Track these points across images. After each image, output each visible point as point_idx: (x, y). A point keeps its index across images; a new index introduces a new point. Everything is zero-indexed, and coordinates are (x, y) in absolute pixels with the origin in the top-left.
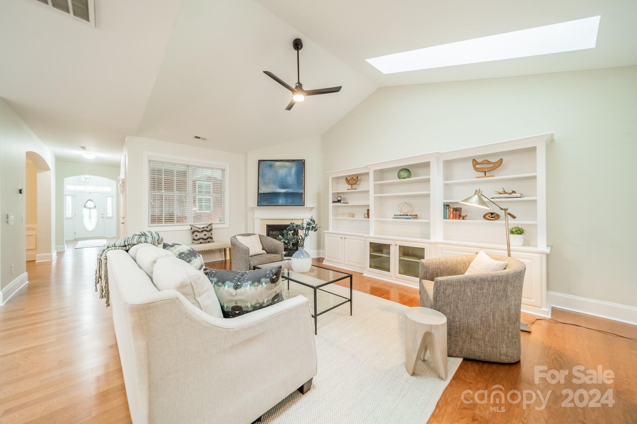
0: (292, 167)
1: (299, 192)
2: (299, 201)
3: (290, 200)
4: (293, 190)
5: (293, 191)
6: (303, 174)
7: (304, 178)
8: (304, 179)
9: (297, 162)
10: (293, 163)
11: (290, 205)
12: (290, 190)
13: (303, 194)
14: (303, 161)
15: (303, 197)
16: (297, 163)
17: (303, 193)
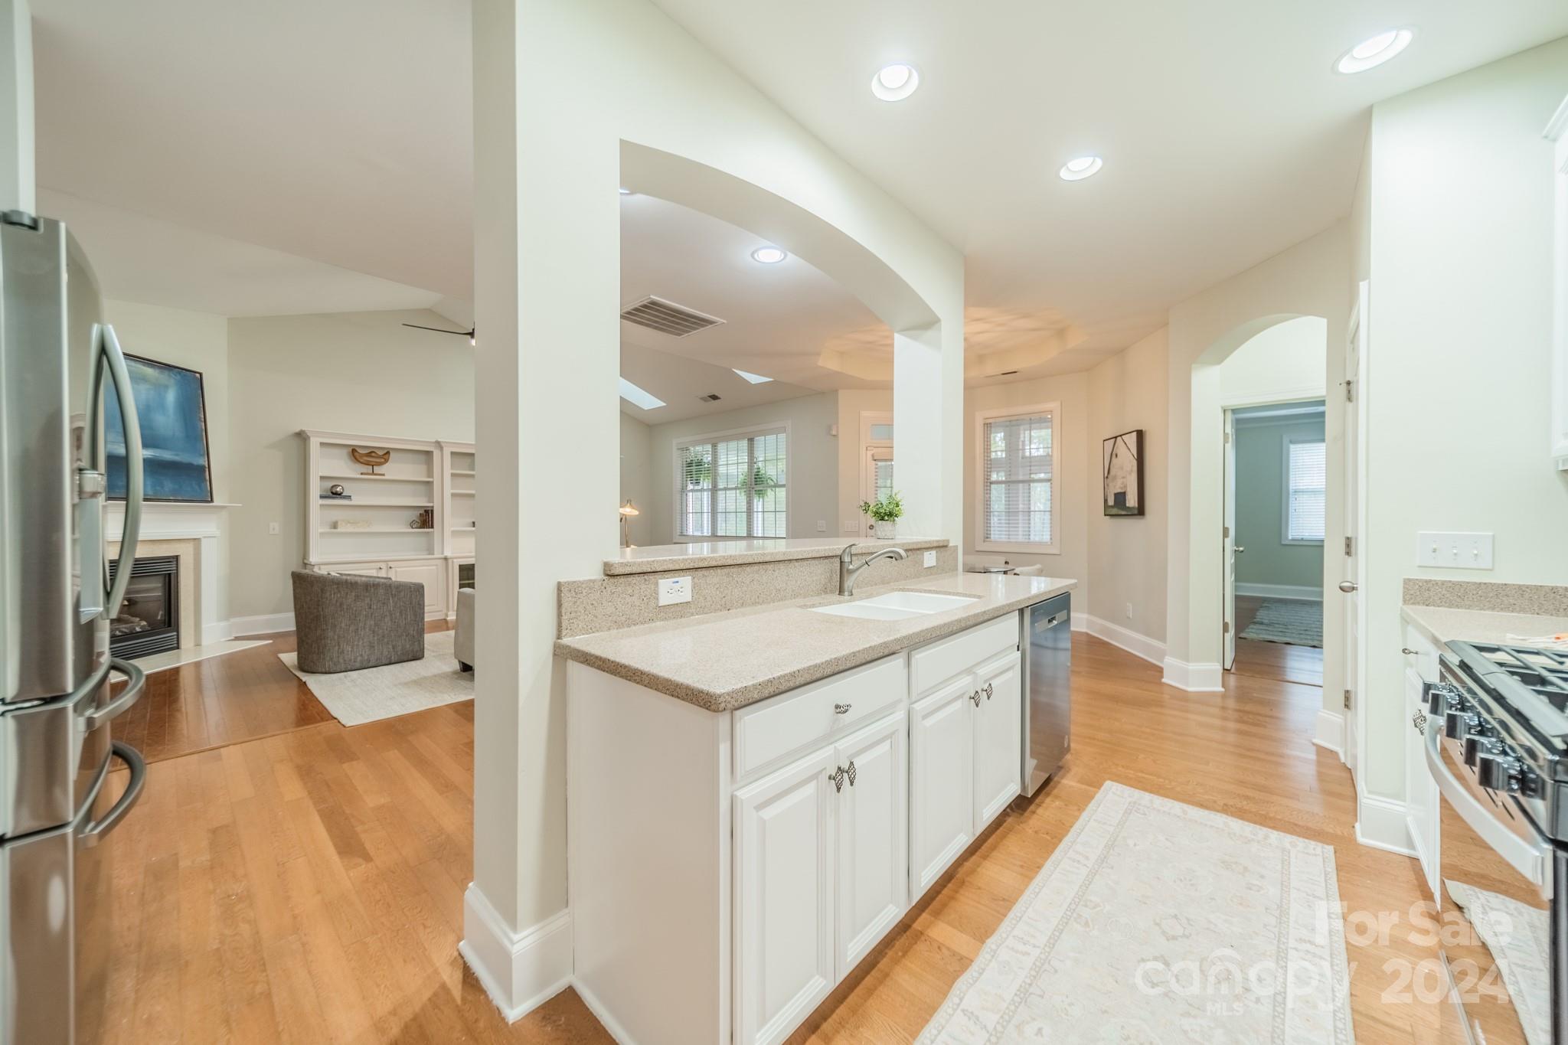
0: (166, 387)
1: (195, 463)
2: (197, 487)
3: (169, 485)
4: (177, 455)
5: (177, 458)
6: (199, 413)
7: (203, 424)
8: (204, 428)
9: (180, 374)
10: (166, 372)
11: (171, 498)
12: (167, 455)
13: (207, 470)
14: (198, 375)
15: (208, 478)
16: (178, 377)
17: (204, 467)
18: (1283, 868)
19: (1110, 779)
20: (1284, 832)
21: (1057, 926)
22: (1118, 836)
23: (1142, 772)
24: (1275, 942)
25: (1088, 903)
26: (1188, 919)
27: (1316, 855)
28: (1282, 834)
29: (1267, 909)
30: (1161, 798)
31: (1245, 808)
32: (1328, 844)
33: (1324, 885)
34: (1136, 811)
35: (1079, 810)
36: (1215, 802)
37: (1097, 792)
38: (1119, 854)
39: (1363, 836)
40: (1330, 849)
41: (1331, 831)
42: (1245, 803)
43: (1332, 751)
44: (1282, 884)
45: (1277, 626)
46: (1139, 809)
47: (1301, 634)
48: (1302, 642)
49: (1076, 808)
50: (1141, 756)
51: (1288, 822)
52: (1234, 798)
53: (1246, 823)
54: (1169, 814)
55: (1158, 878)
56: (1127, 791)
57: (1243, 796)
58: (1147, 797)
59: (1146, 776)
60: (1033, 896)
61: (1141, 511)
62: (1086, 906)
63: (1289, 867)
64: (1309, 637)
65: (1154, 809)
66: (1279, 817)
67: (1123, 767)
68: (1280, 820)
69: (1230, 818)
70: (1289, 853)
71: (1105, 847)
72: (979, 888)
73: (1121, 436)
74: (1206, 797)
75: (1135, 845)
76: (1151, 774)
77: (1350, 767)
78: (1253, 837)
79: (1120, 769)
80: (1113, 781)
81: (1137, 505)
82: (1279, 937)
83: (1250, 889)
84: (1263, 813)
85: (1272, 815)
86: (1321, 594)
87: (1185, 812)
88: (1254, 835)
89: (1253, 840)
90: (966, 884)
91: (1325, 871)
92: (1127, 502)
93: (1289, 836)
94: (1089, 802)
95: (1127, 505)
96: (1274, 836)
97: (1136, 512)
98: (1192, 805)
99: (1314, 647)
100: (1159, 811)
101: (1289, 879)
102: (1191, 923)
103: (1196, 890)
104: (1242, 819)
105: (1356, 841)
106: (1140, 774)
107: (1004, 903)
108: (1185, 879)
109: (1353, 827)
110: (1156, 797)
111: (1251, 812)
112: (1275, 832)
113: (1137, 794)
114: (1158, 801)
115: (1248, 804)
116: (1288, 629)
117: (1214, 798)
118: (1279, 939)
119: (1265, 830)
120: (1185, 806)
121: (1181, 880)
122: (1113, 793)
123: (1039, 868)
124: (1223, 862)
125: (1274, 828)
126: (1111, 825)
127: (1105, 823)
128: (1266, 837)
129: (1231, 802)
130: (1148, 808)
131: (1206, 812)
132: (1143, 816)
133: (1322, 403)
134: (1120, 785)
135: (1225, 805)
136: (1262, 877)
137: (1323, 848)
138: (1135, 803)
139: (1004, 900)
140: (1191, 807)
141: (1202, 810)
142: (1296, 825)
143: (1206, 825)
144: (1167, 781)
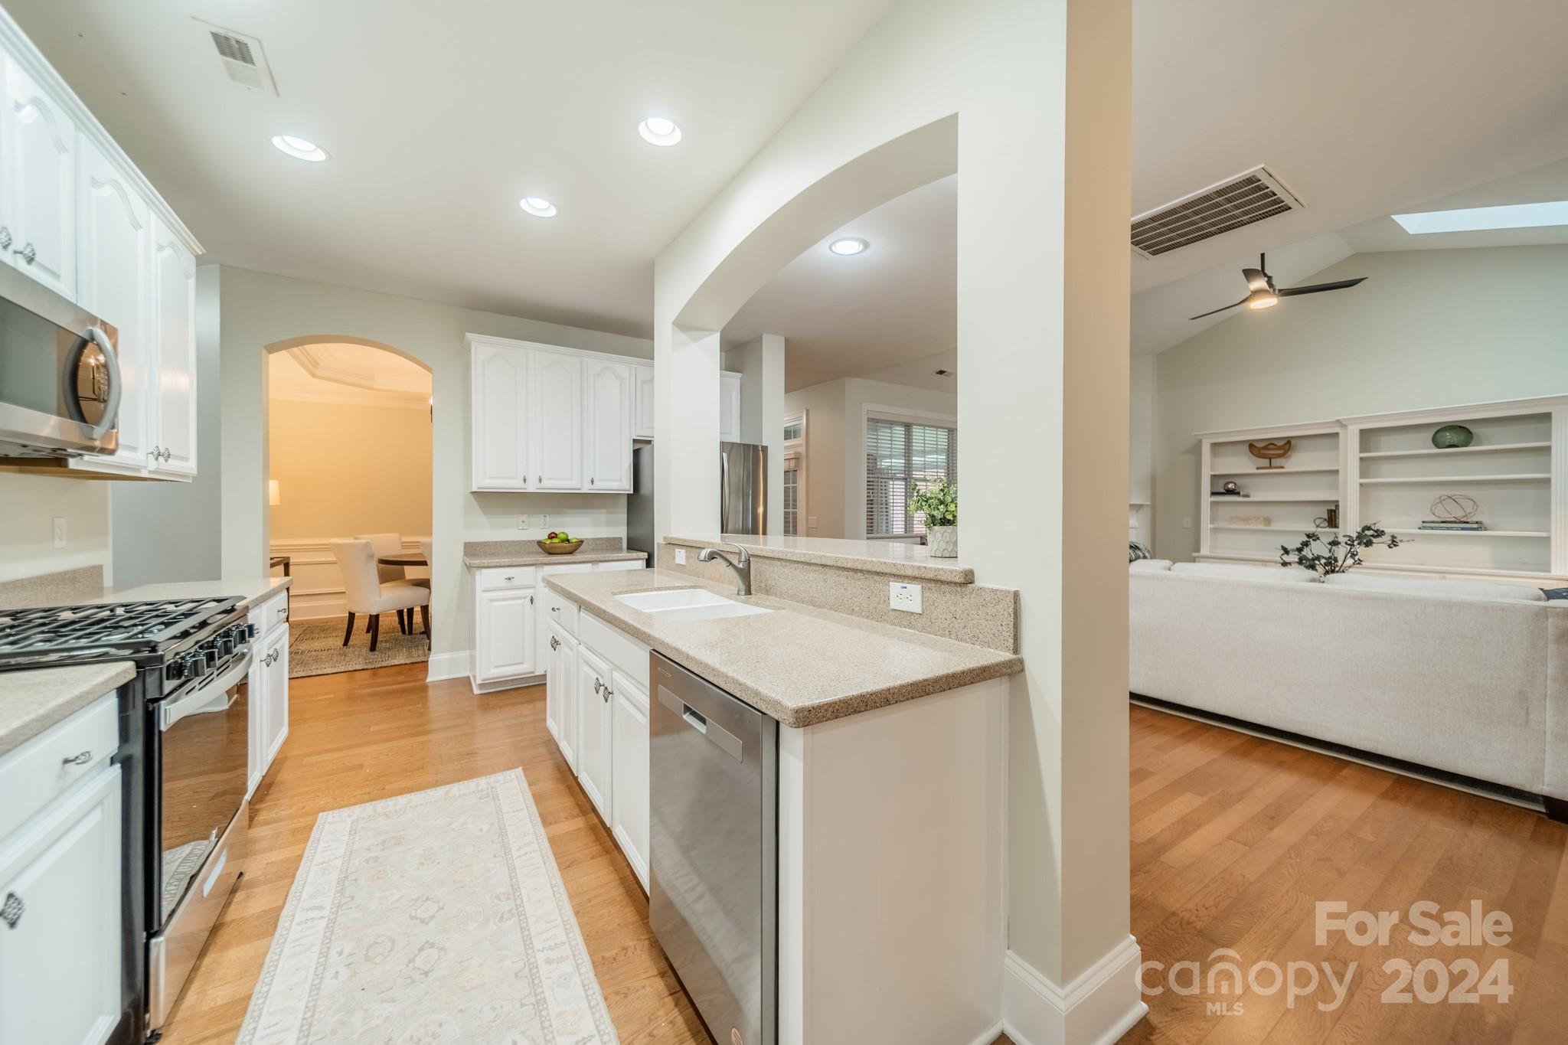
21: (517, 878)
25: (510, 915)
60: (554, 882)
62: (510, 911)
72: (592, 858)
90: (604, 853)
107: (566, 865)
123: (577, 913)
139: (569, 866)
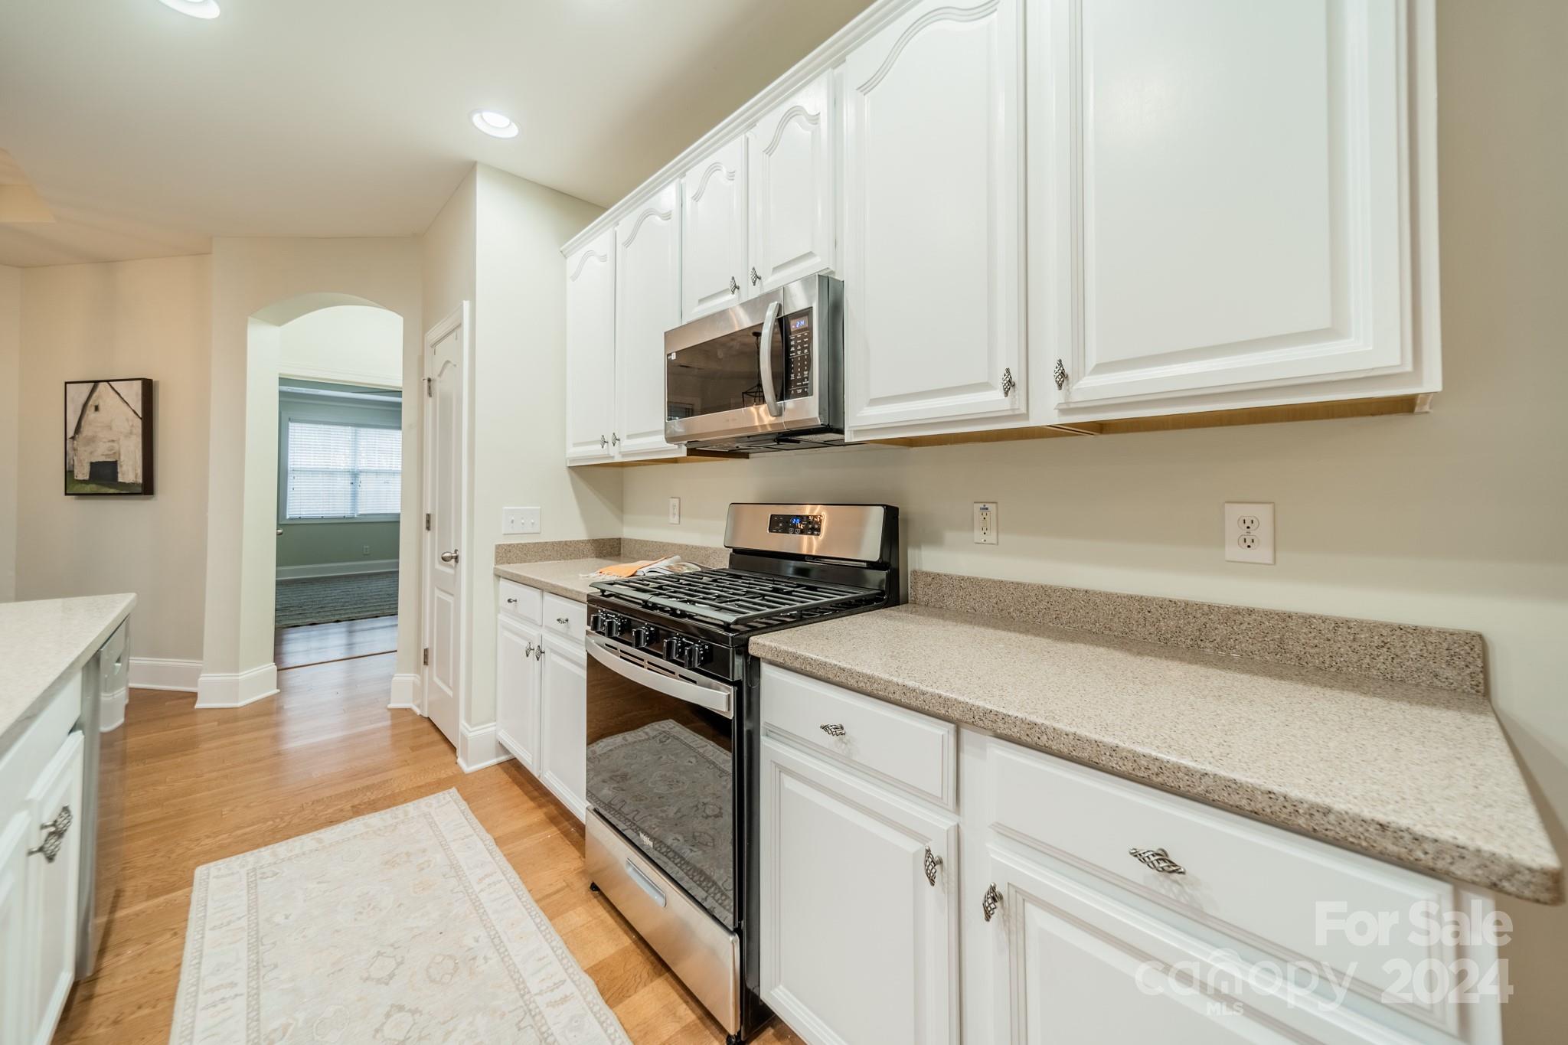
18: (433, 831)
19: (198, 864)
20: (416, 799)
22: (257, 924)
23: (239, 828)
24: (467, 898)
26: (392, 945)
27: (449, 802)
28: (415, 802)
29: (444, 876)
30: (283, 843)
31: (372, 798)
32: (450, 788)
33: (466, 823)
34: (261, 878)
35: (175, 934)
36: (342, 810)
37: (191, 892)
38: (274, 943)
39: (468, 765)
40: (454, 790)
41: (445, 776)
42: (369, 794)
43: (406, 709)
44: (442, 845)
45: (292, 609)
46: (264, 873)
47: (319, 612)
48: (323, 620)
49: (168, 935)
50: (226, 810)
51: (413, 788)
52: (357, 795)
53: (383, 812)
54: (304, 854)
55: (337, 931)
56: (235, 863)
57: (364, 788)
58: (265, 854)
59: (248, 830)
61: (147, 487)
63: (437, 827)
64: (328, 614)
65: (283, 860)
66: (404, 789)
67: (208, 837)
68: (406, 791)
69: (367, 817)
70: (430, 814)
71: (249, 950)
73: (108, 381)
74: (330, 811)
75: (287, 917)
76: (253, 824)
77: (426, 716)
78: (396, 821)
79: (207, 841)
80: (203, 863)
81: (140, 481)
82: (467, 891)
83: (423, 869)
84: (389, 793)
85: (397, 791)
86: (397, 565)
87: (320, 841)
88: (396, 818)
89: (397, 823)
91: (461, 811)
92: (119, 475)
93: (421, 800)
94: (187, 912)
95: (120, 480)
96: (410, 807)
97: (140, 490)
98: (322, 828)
99: (338, 621)
100: (290, 859)
101: (443, 836)
102: (396, 946)
103: (381, 910)
104: (376, 810)
105: (463, 773)
106: (239, 832)
108: (364, 908)
109: (456, 763)
110: (276, 845)
111: (379, 799)
112: (408, 804)
113: (250, 858)
114: (282, 849)
115: (372, 793)
116: (304, 610)
117: (339, 807)
118: (468, 893)
119: (401, 807)
120: (316, 834)
121: (361, 913)
122: (217, 877)
124: (386, 863)
125: (406, 801)
126: (239, 918)
127: (229, 923)
128: (406, 813)
129: (356, 802)
130: (275, 863)
131: (342, 825)
132: (275, 878)
133: (398, 393)
134: (220, 862)
135: (353, 807)
136: (424, 851)
137: (449, 793)
138: (254, 870)
140: (322, 831)
141: (335, 827)
142: (420, 787)
143: (349, 839)
144: (278, 820)
